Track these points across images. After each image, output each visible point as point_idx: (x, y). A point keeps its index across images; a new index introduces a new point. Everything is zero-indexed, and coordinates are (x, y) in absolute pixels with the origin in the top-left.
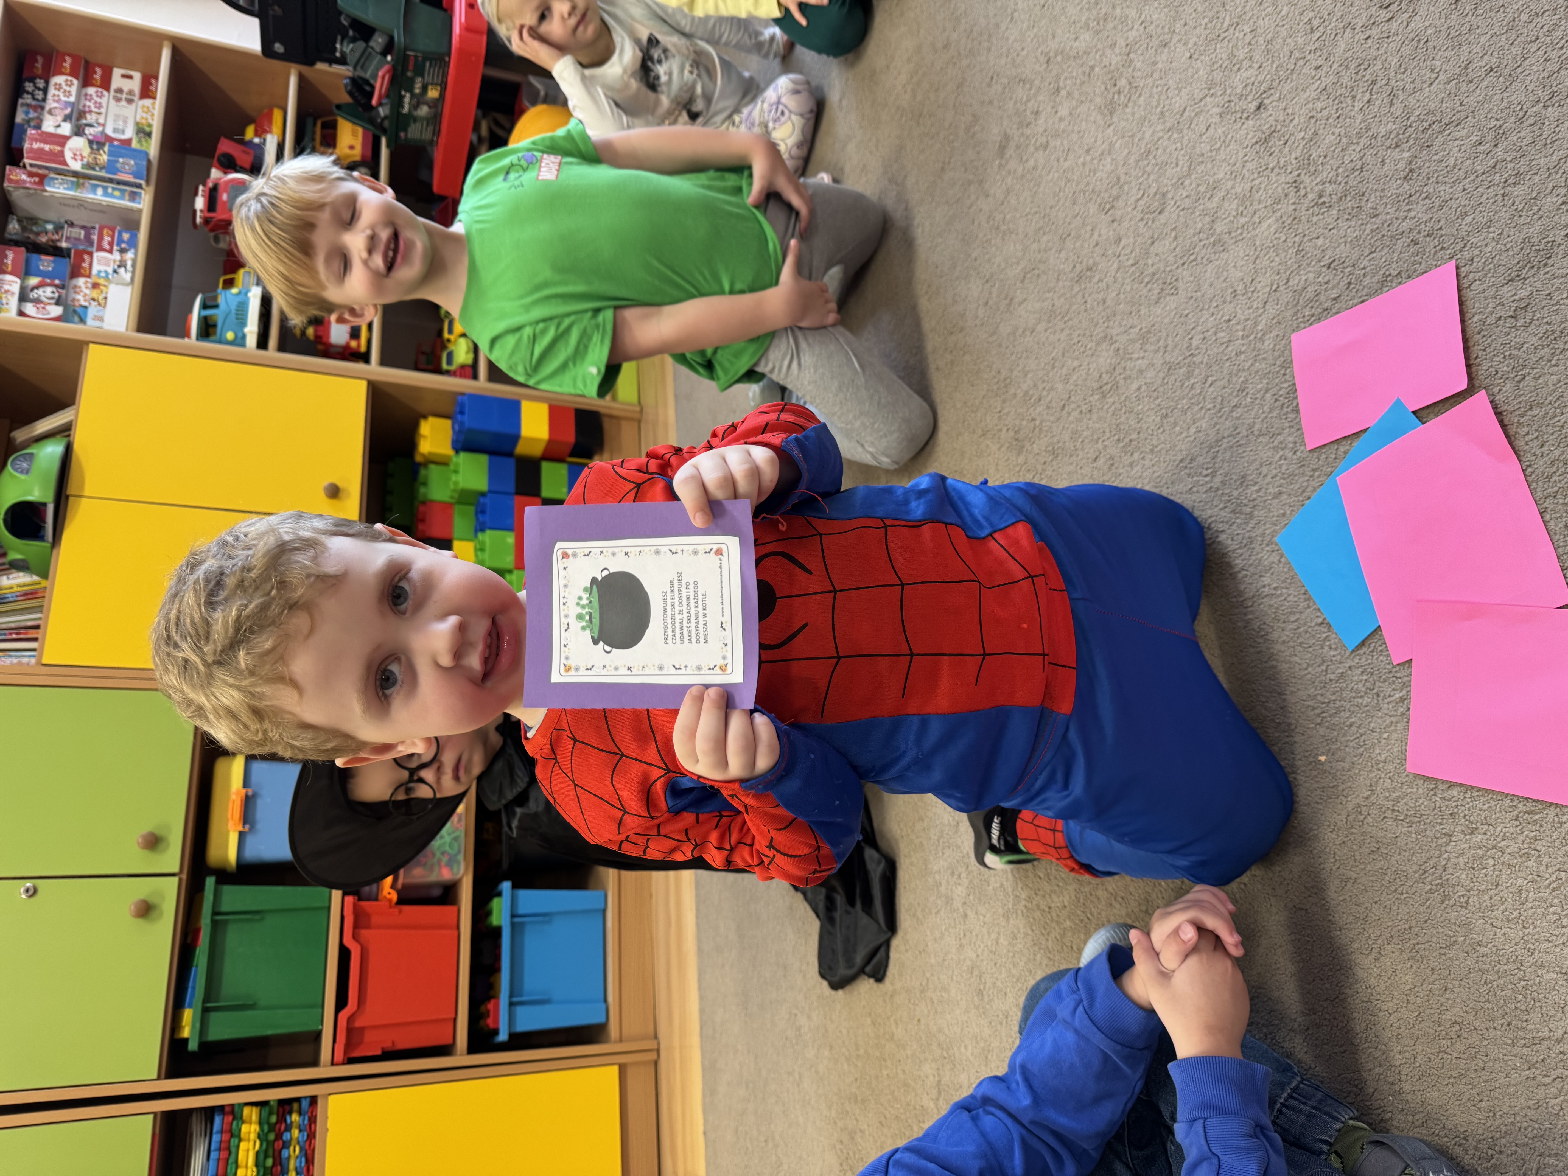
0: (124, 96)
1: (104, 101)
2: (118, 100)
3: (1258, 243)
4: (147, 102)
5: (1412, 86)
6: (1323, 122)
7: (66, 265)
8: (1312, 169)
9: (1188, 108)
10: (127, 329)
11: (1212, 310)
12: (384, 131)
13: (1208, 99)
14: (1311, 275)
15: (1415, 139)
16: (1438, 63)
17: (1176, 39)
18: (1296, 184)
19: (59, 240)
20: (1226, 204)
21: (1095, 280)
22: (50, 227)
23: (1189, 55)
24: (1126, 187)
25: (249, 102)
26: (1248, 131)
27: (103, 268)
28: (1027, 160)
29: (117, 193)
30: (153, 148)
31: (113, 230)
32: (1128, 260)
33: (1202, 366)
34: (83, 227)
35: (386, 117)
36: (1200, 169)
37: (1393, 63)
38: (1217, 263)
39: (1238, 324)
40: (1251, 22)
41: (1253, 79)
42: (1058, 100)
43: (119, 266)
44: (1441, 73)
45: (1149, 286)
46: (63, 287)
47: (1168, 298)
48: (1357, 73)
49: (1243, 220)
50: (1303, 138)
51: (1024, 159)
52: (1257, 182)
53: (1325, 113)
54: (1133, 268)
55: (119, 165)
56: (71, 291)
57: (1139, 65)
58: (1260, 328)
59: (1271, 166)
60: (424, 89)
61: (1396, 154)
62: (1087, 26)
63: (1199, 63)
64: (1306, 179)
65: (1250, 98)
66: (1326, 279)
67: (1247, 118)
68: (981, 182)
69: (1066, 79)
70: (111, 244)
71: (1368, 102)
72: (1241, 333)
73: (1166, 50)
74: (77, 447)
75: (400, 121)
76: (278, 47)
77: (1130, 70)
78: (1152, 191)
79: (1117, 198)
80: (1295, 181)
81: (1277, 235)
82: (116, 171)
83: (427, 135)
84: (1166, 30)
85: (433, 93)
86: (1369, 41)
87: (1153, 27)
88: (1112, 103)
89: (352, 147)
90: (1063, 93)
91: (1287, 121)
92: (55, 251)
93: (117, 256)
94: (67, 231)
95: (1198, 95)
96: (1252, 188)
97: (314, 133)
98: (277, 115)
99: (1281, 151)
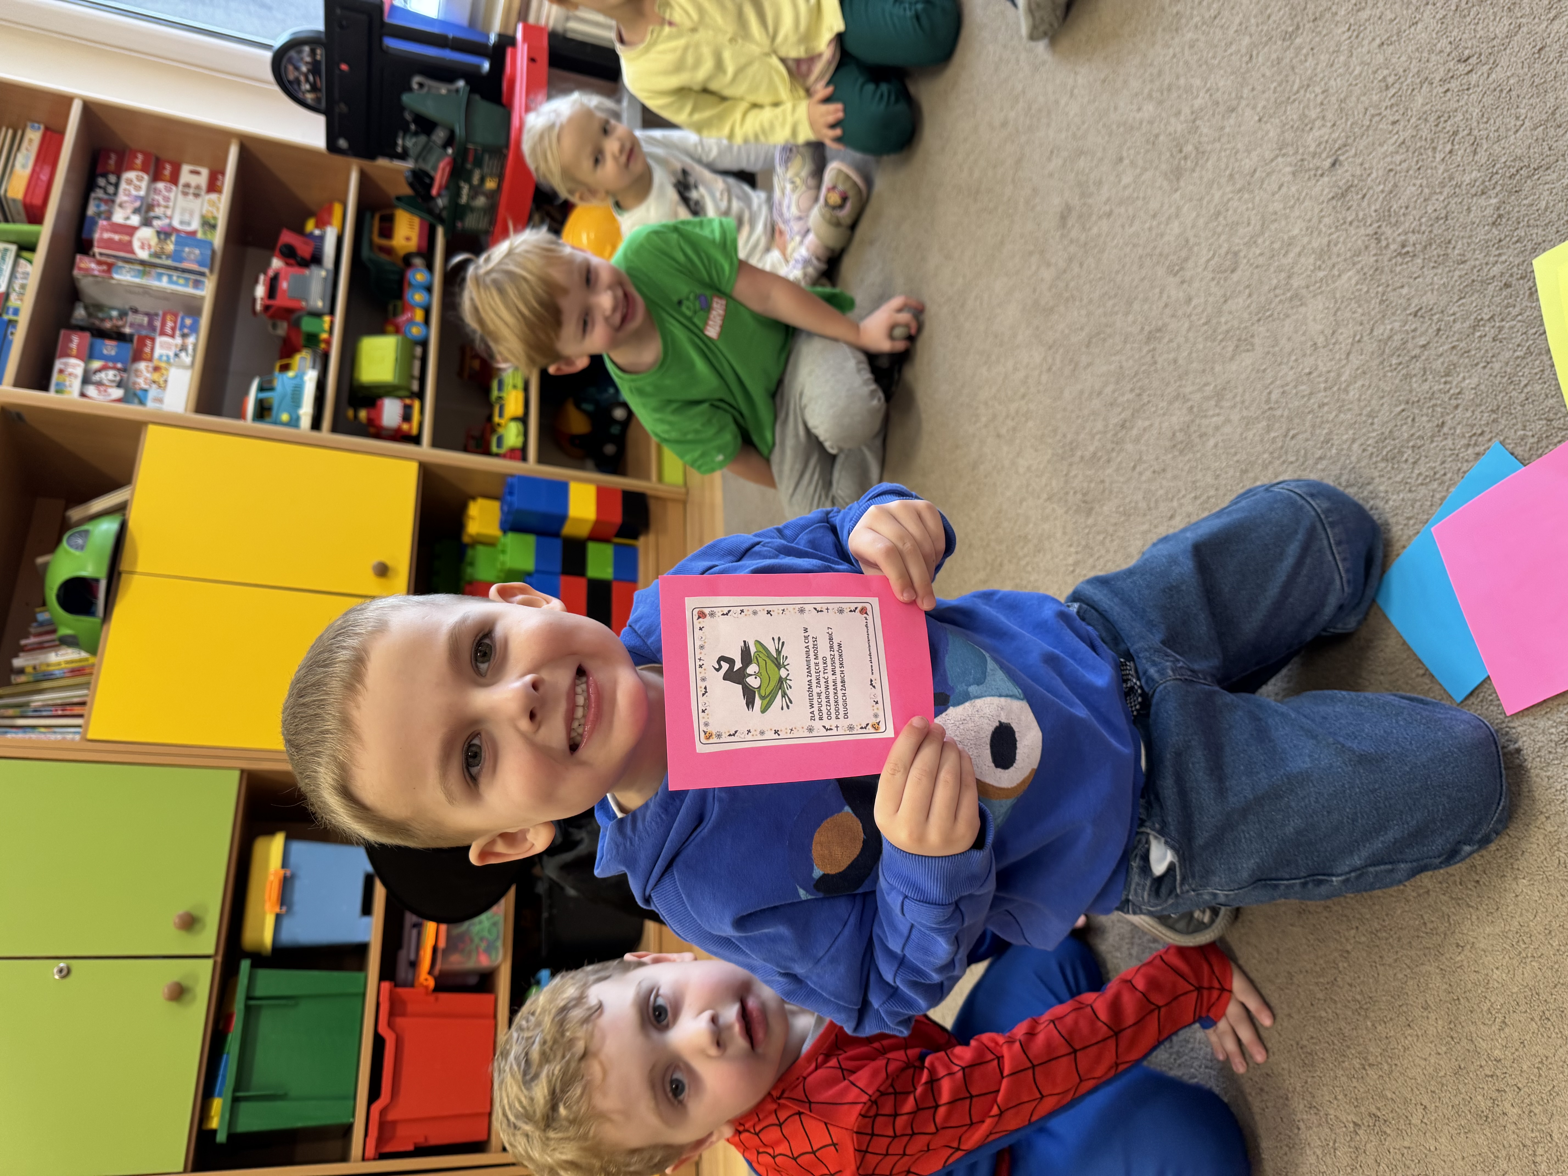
0: (191, 191)
1: (172, 195)
2: (185, 194)
3: (1338, 295)
4: (213, 196)
5: (1496, 134)
6: (1403, 174)
7: (128, 349)
8: (1393, 220)
9: (1259, 169)
10: (186, 410)
11: (1291, 364)
12: (442, 221)
13: (1280, 159)
14: (1397, 325)
15: (1503, 186)
16: (1523, 111)
17: (1244, 103)
18: (1377, 236)
19: (124, 326)
20: (1303, 260)
21: (1166, 340)
22: (115, 313)
23: (1257, 118)
24: (1196, 249)
25: (310, 196)
26: (1324, 187)
27: (164, 352)
28: (1090, 229)
29: (181, 281)
30: (218, 239)
31: (176, 315)
32: (1199, 319)
33: (1283, 420)
34: (147, 314)
35: (444, 208)
36: (1273, 227)
37: (1474, 114)
38: (1295, 317)
39: (1320, 376)
40: (1323, 83)
41: (1326, 138)
42: (1121, 169)
43: (181, 350)
44: (1527, 121)
45: (1224, 344)
46: (124, 370)
47: (1244, 355)
48: (1437, 126)
49: (1321, 274)
50: (1382, 191)
51: (1088, 226)
52: (1334, 236)
53: (1405, 166)
54: (1206, 327)
55: (184, 255)
56: (133, 375)
57: (1205, 130)
58: (1343, 379)
59: (1349, 219)
60: (482, 180)
61: (1482, 201)
62: (1150, 96)
63: (1269, 125)
64: (1388, 231)
65: (1324, 155)
66: (1413, 327)
67: (1322, 175)
68: (1042, 252)
69: (1129, 149)
70: (173, 329)
71: (1451, 152)
72: (1322, 385)
73: (1234, 115)
74: (132, 525)
75: (458, 211)
76: (342, 143)
77: (1196, 136)
78: (1223, 251)
79: (1186, 259)
80: (1376, 233)
81: (1359, 287)
82: (181, 260)
83: (483, 224)
84: (1233, 95)
85: (491, 184)
86: (1449, 94)
87: (1219, 94)
88: (1178, 168)
89: (408, 239)
90: (1126, 162)
91: (1365, 176)
92: (119, 337)
93: (178, 341)
94: (131, 317)
95: (1268, 155)
96: (1329, 242)
97: (372, 225)
98: (337, 209)
99: (1359, 205)
